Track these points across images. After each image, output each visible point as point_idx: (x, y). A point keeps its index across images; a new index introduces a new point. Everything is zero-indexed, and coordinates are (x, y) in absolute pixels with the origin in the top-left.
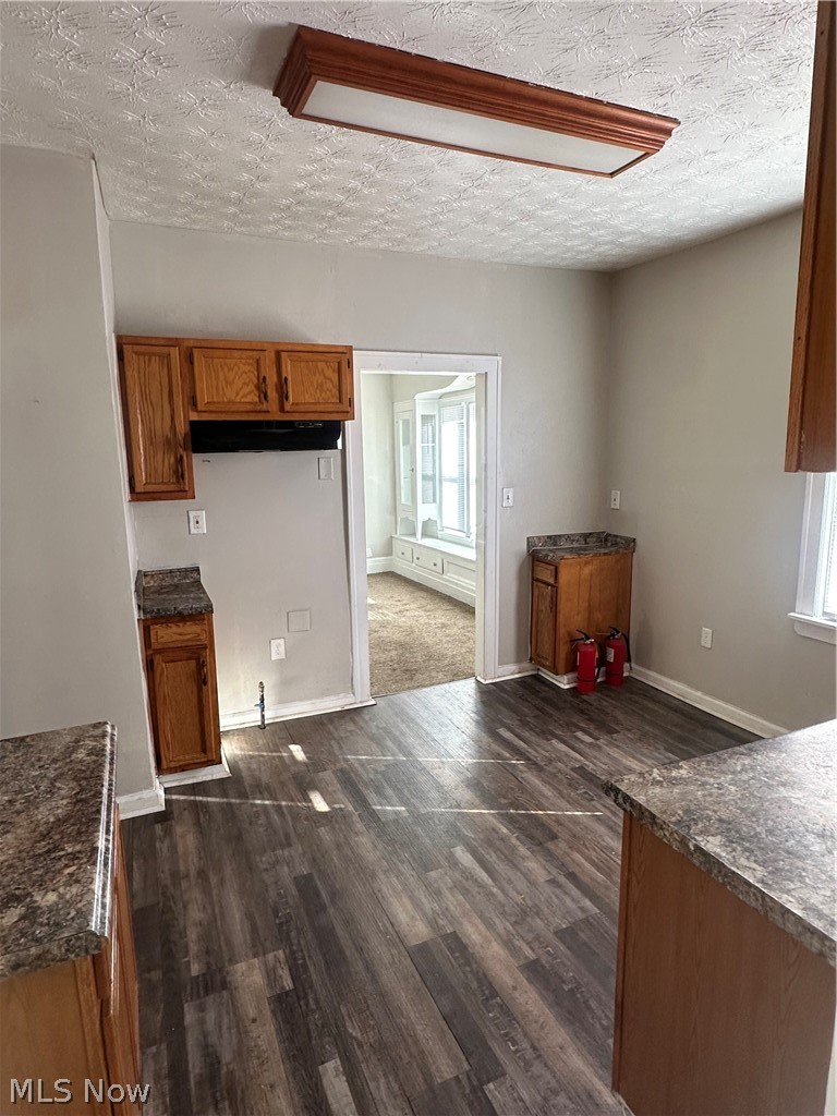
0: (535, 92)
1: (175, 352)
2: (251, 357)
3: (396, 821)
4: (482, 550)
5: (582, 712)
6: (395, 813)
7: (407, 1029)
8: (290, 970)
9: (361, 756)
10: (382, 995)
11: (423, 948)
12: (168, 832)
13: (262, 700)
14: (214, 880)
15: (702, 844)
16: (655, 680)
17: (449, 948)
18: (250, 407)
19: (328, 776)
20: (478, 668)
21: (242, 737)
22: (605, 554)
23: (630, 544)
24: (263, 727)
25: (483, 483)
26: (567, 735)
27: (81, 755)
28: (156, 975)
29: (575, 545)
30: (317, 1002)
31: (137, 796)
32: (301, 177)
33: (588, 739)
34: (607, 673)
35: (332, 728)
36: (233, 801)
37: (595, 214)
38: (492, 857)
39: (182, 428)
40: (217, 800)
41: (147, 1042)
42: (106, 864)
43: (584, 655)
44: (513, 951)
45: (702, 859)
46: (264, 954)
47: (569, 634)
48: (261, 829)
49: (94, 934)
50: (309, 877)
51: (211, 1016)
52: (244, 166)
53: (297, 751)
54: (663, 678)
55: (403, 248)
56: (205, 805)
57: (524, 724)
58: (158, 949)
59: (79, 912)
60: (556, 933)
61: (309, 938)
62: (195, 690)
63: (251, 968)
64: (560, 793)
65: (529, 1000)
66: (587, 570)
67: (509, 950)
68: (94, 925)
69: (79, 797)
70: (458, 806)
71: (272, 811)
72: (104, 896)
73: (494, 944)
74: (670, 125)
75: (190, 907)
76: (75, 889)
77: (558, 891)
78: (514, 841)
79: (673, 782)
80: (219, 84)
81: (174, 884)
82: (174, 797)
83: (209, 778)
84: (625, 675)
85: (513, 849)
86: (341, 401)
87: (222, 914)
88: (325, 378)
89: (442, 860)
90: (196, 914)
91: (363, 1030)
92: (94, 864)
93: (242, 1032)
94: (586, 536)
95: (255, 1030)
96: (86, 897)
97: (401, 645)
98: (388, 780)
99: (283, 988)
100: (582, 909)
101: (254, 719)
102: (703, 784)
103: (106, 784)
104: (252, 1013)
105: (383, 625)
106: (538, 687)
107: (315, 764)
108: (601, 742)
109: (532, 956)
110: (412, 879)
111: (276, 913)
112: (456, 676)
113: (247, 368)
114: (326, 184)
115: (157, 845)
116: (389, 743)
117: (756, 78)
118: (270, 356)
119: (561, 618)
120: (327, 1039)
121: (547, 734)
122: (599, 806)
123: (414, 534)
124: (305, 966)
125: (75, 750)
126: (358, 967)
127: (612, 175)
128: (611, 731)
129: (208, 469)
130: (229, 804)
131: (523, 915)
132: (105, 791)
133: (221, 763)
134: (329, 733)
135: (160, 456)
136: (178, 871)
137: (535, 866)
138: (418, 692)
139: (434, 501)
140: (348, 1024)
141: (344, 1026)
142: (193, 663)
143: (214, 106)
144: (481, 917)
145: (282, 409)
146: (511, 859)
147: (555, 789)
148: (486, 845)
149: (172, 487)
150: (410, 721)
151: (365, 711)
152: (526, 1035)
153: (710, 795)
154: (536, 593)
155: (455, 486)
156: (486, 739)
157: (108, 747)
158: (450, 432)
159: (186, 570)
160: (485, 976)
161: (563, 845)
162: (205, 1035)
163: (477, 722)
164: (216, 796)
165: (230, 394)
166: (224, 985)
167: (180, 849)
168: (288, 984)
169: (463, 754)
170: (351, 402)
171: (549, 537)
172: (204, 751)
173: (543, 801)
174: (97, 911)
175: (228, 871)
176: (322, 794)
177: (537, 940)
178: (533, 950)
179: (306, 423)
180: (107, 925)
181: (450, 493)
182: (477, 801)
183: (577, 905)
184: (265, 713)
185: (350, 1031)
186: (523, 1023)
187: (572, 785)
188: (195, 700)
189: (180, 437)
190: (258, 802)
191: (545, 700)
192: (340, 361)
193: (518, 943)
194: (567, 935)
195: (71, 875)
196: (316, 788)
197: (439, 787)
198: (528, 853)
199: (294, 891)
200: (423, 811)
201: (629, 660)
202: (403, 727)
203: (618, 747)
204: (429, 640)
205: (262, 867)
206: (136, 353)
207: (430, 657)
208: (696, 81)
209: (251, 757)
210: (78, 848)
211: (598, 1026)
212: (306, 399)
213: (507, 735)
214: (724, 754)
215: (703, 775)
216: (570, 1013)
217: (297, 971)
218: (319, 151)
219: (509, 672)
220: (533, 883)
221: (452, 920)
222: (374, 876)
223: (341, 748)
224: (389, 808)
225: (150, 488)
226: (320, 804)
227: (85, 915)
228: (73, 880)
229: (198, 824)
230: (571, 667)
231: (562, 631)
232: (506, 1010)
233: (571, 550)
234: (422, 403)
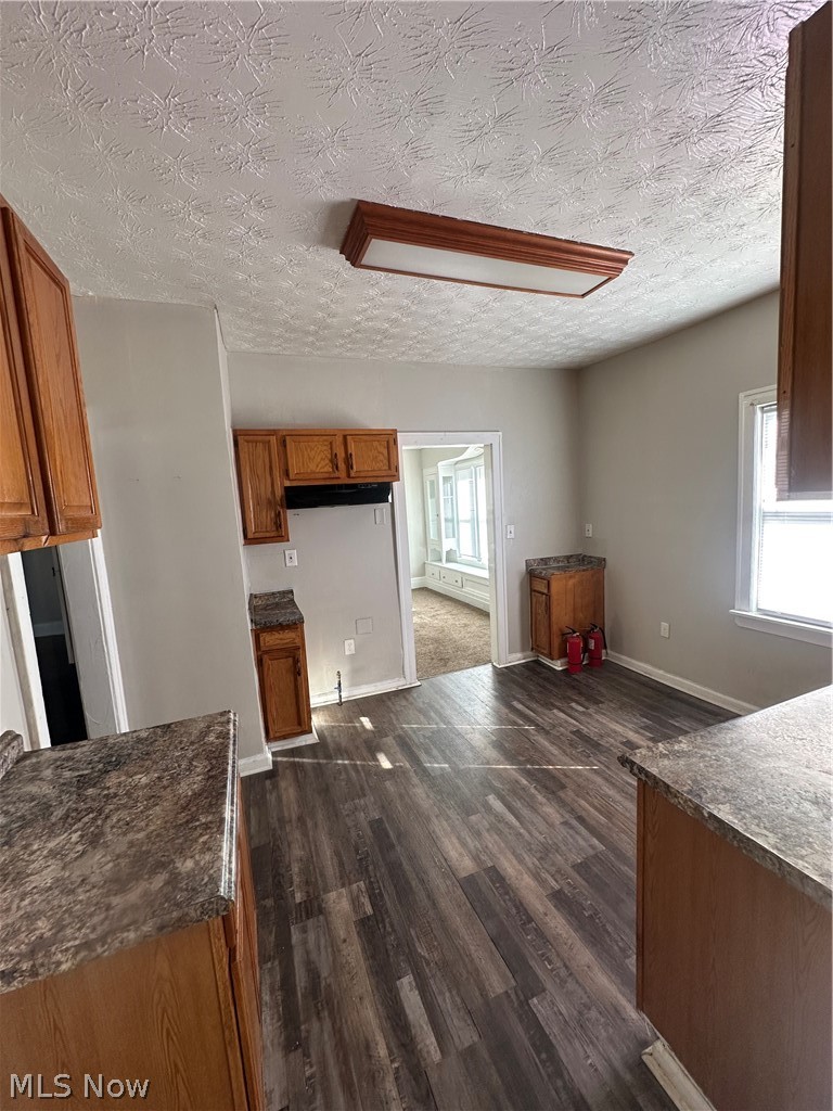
0: (529, 238)
1: (273, 439)
2: (326, 441)
3: (442, 775)
4: (493, 571)
5: (574, 688)
6: (441, 769)
7: (464, 949)
8: (370, 898)
9: (411, 726)
10: (442, 920)
11: (471, 879)
12: (275, 786)
13: (340, 685)
14: (310, 824)
15: (715, 813)
16: (627, 663)
17: (492, 881)
18: (327, 475)
19: (389, 740)
20: (494, 657)
21: (326, 712)
22: (584, 570)
23: (602, 562)
24: (340, 704)
25: (492, 522)
26: (564, 706)
27: (211, 738)
28: (269, 902)
29: (560, 564)
30: (392, 926)
31: (252, 759)
32: (359, 313)
33: (580, 709)
34: (590, 658)
35: (390, 704)
36: (321, 761)
37: (568, 327)
38: (518, 804)
39: (279, 492)
40: (310, 761)
41: (264, 959)
42: (231, 832)
43: (571, 644)
44: (542, 882)
45: (716, 825)
46: (350, 884)
47: (560, 630)
48: (343, 783)
49: (222, 898)
50: (380, 821)
51: (311, 937)
52: (320, 307)
53: (366, 722)
54: (633, 661)
55: (429, 360)
56: (301, 765)
57: (532, 698)
58: (270, 880)
59: (211, 877)
60: (573, 867)
61: (383, 870)
62: (292, 678)
63: (340, 896)
64: (564, 752)
65: (557, 924)
66: (571, 582)
67: (538, 881)
68: (222, 891)
69: (211, 774)
70: (488, 763)
71: (349, 767)
72: (230, 862)
73: (526, 876)
74: (626, 256)
75: (292, 846)
76: (208, 857)
77: (571, 832)
78: (533, 791)
79: (678, 755)
80: (302, 248)
81: (281, 828)
82: (279, 759)
83: (304, 744)
84: (603, 658)
85: (532, 797)
86: (390, 468)
87: (317, 850)
88: (379, 452)
89: (479, 806)
90: (297, 852)
91: (430, 949)
92: (222, 833)
93: (336, 952)
94: (568, 558)
95: (345, 949)
96: (217, 864)
97: (436, 641)
98: (434, 743)
99: (365, 913)
100: (592, 847)
101: (333, 698)
102: (703, 756)
103: (230, 762)
104: (342, 934)
105: (422, 626)
106: (539, 669)
107: (380, 732)
108: (591, 711)
109: (557, 887)
110: (457, 822)
111: (357, 851)
112: (478, 662)
113: (325, 448)
114: (376, 317)
115: (268, 796)
116: (432, 714)
117: (692, 217)
118: (339, 439)
119: (554, 618)
120: (402, 958)
121: (549, 706)
122: (595, 762)
123: (440, 560)
124: (381, 894)
125: (207, 734)
126: (421, 895)
127: (583, 296)
128: (597, 702)
129: (297, 520)
130: (319, 764)
131: (545, 852)
132: (230, 768)
133: (311, 732)
134: (388, 707)
135: (264, 513)
136: (283, 817)
137: (550, 810)
138: (449, 675)
139: (454, 536)
140: (417, 944)
141: (414, 946)
142: (290, 660)
143: (299, 265)
144: (514, 853)
145: (349, 476)
146: (532, 806)
147: (560, 748)
148: (511, 793)
149: (272, 534)
150: (446, 696)
151: (414, 690)
152: (558, 955)
153: (711, 766)
154: (534, 601)
155: (468, 525)
156: (505, 710)
157: (232, 732)
158: (463, 487)
159: (284, 592)
160: (521, 904)
161: (570, 793)
162: (308, 953)
163: (496, 697)
164: (309, 758)
165: (312, 467)
166: (321, 911)
167: (284, 798)
168: (369, 910)
169: (487, 722)
170: (397, 469)
171: (542, 559)
172: (300, 724)
173: (553, 758)
174: (225, 876)
175: (320, 816)
176: (386, 755)
177: (559, 873)
178: (557, 882)
179: (367, 484)
180: (233, 889)
181: (465, 531)
182: (502, 759)
183: (587, 844)
184: (342, 694)
185: (419, 950)
186: (555, 945)
187: (572, 745)
188: (292, 686)
189: (278, 499)
190: (340, 762)
191: (544, 679)
192: (388, 440)
193: (545, 875)
194: (582, 868)
195: (205, 843)
196: (381, 750)
197: (472, 748)
198: (544, 800)
199: (369, 832)
200: (462, 767)
201: (605, 648)
202: (442, 702)
203: (604, 714)
204: (456, 636)
205: (345, 813)
206: (248, 442)
207: (457, 649)
208: (647, 221)
209: (333, 727)
210: (210, 818)
211: (616, 948)
212: (365, 468)
213: (520, 706)
214: (713, 729)
215: (700, 748)
216: (592, 936)
217: (375, 899)
218: (372, 292)
219: (517, 659)
220: (551, 825)
221: (492, 856)
222: (428, 819)
223: (398, 719)
224: (436, 765)
225: (257, 535)
226: (386, 764)
227: (215, 881)
228: (207, 848)
229: (297, 780)
230: (563, 654)
231: (555, 628)
232: (540, 933)
233: (558, 568)
234: (443, 469)
